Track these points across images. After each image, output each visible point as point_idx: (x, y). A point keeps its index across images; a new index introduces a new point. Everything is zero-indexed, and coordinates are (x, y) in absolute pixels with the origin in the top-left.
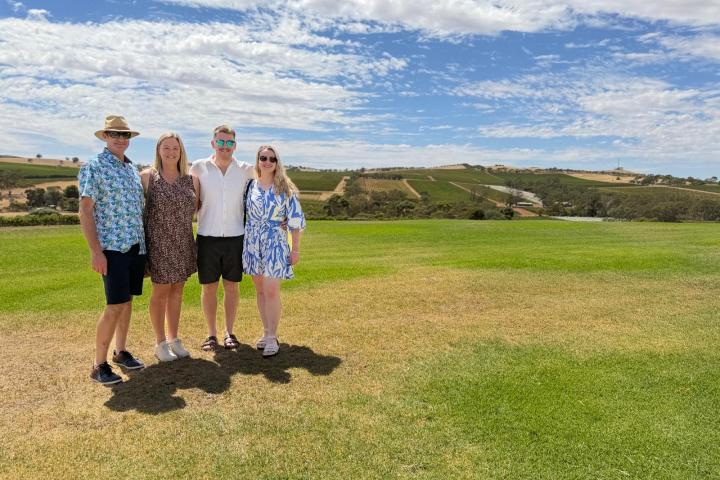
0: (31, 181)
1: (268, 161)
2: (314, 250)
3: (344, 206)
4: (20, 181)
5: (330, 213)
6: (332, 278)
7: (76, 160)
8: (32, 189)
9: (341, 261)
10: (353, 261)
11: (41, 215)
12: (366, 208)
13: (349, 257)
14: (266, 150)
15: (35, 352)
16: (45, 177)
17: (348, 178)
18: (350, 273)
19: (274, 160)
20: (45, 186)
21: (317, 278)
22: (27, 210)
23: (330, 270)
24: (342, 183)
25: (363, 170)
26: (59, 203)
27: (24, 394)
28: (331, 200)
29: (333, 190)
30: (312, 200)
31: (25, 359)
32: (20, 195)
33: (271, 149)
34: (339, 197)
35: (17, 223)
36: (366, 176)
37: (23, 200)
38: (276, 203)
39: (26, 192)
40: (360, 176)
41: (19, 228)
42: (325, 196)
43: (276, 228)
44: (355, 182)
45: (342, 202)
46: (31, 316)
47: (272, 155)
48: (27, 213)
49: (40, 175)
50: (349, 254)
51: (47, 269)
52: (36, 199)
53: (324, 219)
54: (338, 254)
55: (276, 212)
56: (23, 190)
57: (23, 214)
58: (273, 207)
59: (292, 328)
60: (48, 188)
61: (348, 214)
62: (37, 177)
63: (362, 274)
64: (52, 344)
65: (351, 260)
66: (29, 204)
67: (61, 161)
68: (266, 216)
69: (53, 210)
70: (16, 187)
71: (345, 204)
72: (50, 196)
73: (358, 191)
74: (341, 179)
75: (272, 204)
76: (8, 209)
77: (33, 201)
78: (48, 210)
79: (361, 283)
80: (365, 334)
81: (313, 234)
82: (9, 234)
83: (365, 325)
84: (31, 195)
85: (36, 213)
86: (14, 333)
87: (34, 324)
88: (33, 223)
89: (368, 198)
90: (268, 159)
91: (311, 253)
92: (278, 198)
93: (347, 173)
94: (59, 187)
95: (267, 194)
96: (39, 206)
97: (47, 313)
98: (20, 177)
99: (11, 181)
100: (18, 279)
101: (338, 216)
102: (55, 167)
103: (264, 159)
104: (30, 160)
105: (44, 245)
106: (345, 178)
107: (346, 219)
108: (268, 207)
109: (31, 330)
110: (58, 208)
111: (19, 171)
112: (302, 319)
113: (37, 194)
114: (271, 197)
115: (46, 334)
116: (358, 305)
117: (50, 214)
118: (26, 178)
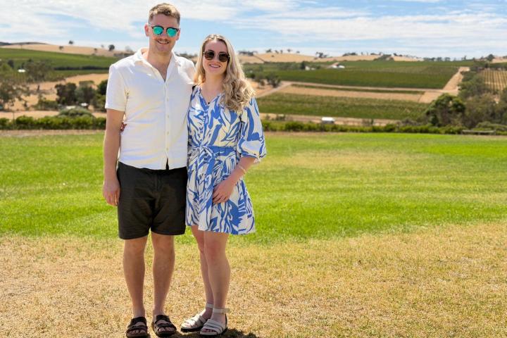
0: (62, 73)
1: (216, 60)
2: (410, 178)
3: (458, 111)
4: (50, 74)
5: (434, 122)
6: (435, 221)
7: (112, 48)
8: (63, 83)
9: (451, 195)
10: (468, 197)
11: (73, 115)
12: (493, 115)
13: (462, 191)
14: (215, 41)
15: (83, 284)
16: (77, 69)
17: (468, 69)
18: (463, 214)
19: (225, 57)
20: (76, 80)
21: (414, 219)
22: (56, 109)
23: (433, 208)
24: (458, 77)
25: (491, 57)
26: (92, 101)
27: (76, 330)
28: (438, 103)
29: (442, 87)
30: (410, 103)
31: (73, 290)
32: (50, 91)
33: (221, 40)
34: (450, 98)
35: (46, 125)
36: (496, 67)
37: (53, 97)
38: (221, 121)
39: (56, 86)
40: (487, 66)
41: (52, 132)
42: (429, 97)
43: (222, 158)
44: (477, 76)
45: (455, 106)
46: (76, 241)
47: (222, 49)
48: (56, 113)
49: (71, 66)
50: (462, 186)
51: (87, 185)
52: (68, 96)
53: (426, 131)
54: (446, 185)
55: (221, 135)
56: (54, 84)
57: (52, 114)
58: (218, 127)
59: (379, 284)
60: (81, 83)
61: (464, 123)
62: (69, 69)
63: (481, 217)
64: (99, 276)
65: (466, 196)
66: (58, 101)
67: (96, 49)
68: (208, 140)
69: (85, 110)
70: (45, 81)
71: (459, 108)
72: (82, 92)
73: (481, 89)
74: (456, 71)
75: (216, 122)
76: (36, 108)
77: (64, 98)
78: (79, 109)
79: (479, 230)
80: (482, 303)
81: (409, 153)
82: (42, 140)
83: (482, 290)
84: (61, 90)
85: (67, 114)
86: (60, 259)
87: (79, 251)
88: (65, 126)
89: (497, 100)
90: (217, 55)
91: (405, 182)
92: (226, 114)
93: (465, 62)
94: (92, 82)
95: (212, 107)
96: (69, 105)
97: (91, 239)
98: (50, 68)
99: (40, 73)
100: (58, 196)
101: (447, 128)
102: (88, 57)
103: (210, 55)
104: (61, 48)
105: (81, 155)
106: (462, 69)
107: (459, 132)
108: (211, 127)
109: (77, 258)
110: (91, 107)
111: (47, 60)
112: (392, 273)
113: (68, 90)
114: (216, 114)
115: (92, 264)
116: (474, 261)
117: (81, 114)
118: (56, 69)
